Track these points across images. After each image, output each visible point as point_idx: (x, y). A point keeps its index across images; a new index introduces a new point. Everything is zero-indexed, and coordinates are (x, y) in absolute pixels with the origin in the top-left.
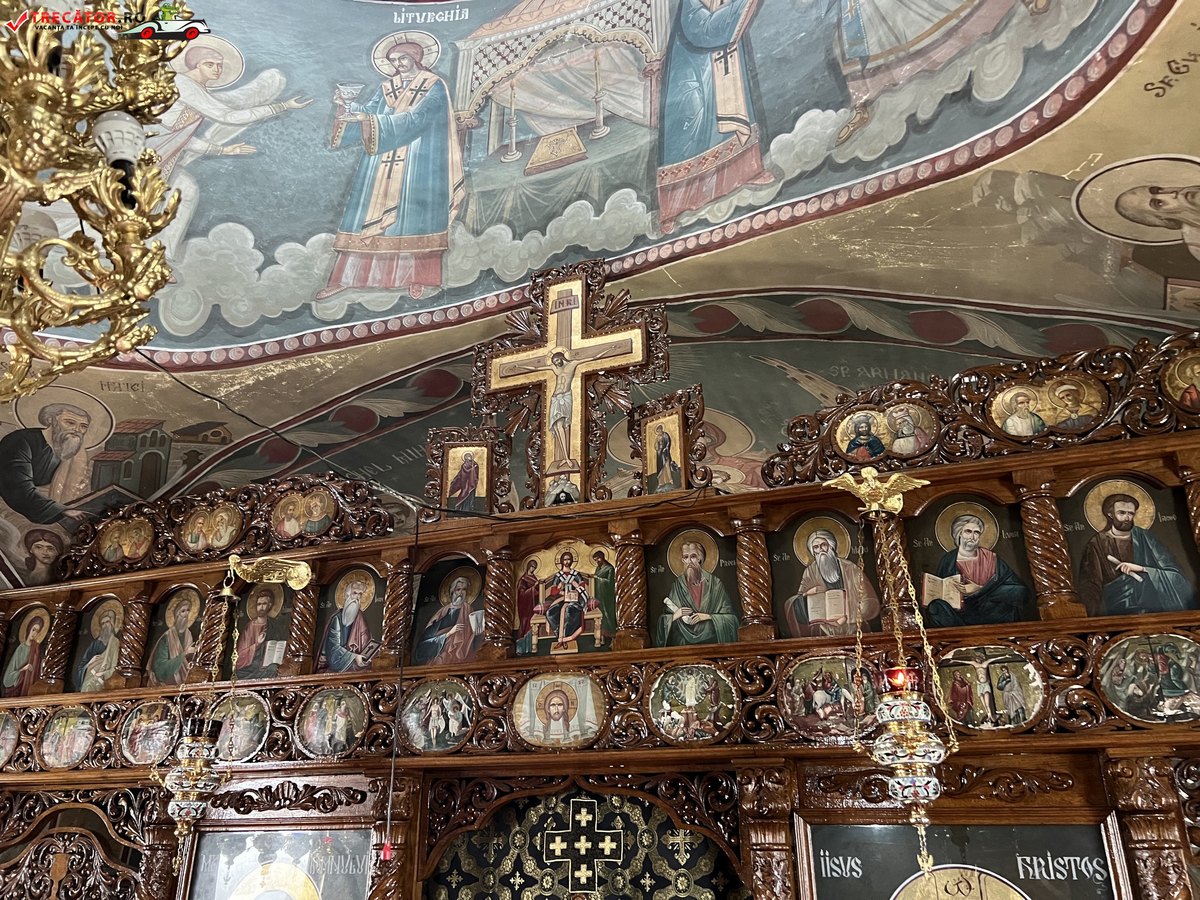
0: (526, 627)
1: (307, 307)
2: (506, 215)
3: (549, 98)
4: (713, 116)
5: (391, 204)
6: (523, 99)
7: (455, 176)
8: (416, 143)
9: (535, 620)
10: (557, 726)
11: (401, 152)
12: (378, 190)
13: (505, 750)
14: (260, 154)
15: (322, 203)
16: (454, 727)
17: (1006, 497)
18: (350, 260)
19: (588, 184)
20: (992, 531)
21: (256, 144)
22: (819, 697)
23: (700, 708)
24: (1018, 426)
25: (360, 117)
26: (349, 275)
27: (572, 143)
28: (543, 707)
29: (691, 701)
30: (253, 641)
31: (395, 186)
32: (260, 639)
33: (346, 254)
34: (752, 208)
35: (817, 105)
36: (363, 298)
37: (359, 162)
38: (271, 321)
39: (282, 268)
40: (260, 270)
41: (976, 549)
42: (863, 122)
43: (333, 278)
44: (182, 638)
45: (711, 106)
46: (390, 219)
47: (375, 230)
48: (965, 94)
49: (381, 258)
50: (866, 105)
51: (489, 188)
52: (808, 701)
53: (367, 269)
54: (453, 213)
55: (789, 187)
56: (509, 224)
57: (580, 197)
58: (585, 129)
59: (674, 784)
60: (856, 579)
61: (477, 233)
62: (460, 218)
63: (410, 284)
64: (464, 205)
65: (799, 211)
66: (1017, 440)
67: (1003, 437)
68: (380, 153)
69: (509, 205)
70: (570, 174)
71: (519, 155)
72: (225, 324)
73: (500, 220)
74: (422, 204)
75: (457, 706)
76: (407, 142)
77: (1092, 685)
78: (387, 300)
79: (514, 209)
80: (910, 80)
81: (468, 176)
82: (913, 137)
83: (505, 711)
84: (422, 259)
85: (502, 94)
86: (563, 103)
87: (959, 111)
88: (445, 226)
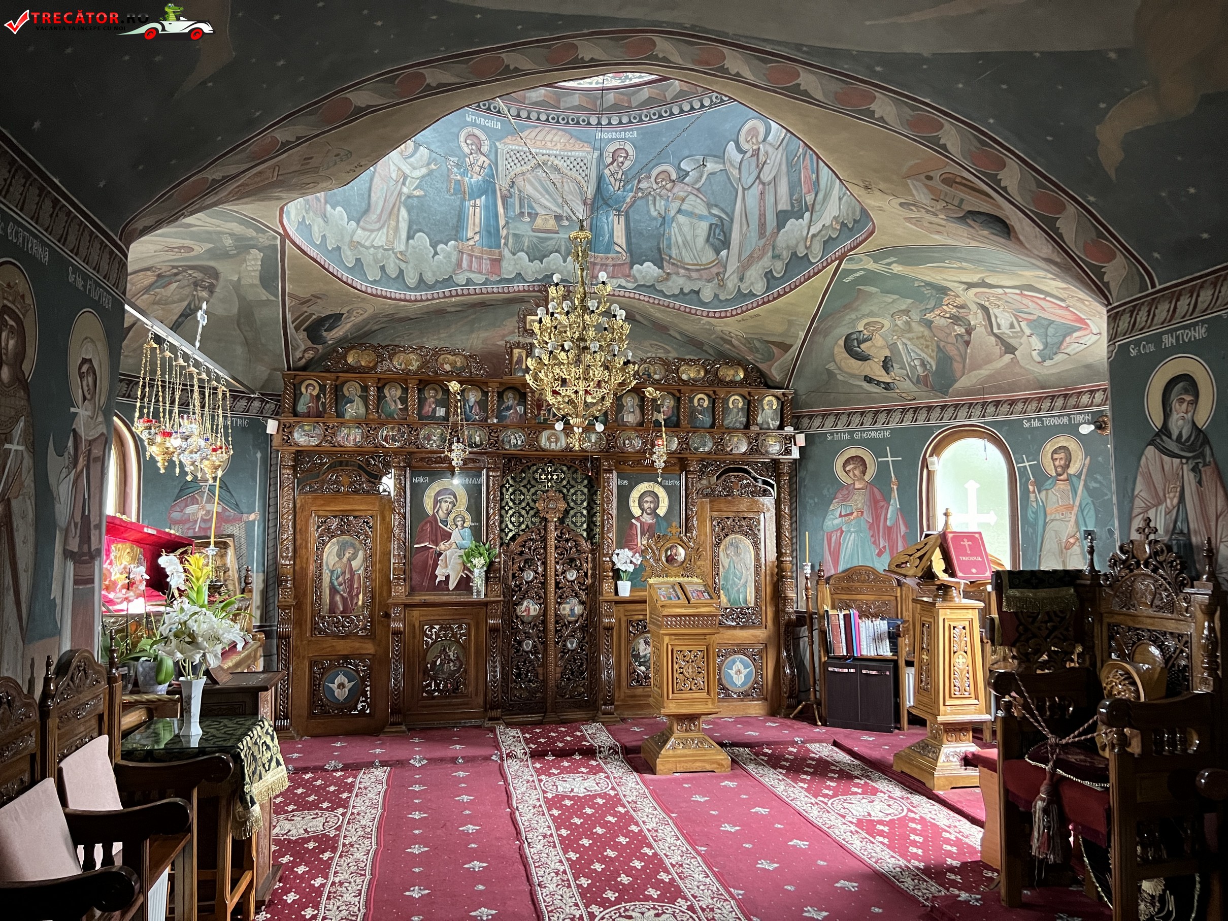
0: (539, 414)
1: (451, 277)
2: (525, 248)
3: (543, 196)
4: (612, 242)
5: (477, 230)
6: (529, 190)
7: (502, 222)
8: (484, 197)
9: (542, 412)
10: (553, 445)
11: (478, 201)
12: (471, 222)
13: (536, 450)
14: (425, 195)
15: (451, 224)
16: (519, 443)
17: (678, 395)
18: (465, 256)
19: (560, 246)
20: (672, 402)
21: (424, 190)
22: (627, 442)
23: (596, 442)
24: (684, 377)
25: (459, 178)
26: (465, 264)
27: (551, 224)
28: (549, 439)
29: (593, 441)
30: (430, 406)
31: (477, 221)
32: (433, 406)
33: (463, 253)
34: (624, 288)
35: (652, 262)
36: (472, 276)
37: (462, 203)
38: (440, 282)
39: (440, 257)
40: (433, 257)
41: (668, 407)
42: (667, 279)
43: (459, 264)
44: (395, 402)
45: (612, 236)
46: (477, 237)
47: (471, 242)
48: (698, 293)
49: (476, 257)
50: (668, 274)
51: (517, 232)
52: (624, 443)
53: (471, 262)
54: (503, 241)
55: (638, 288)
56: (527, 253)
57: (556, 251)
58: (558, 218)
59: (580, 461)
60: (638, 411)
61: (514, 254)
62: (506, 244)
63: (488, 273)
64: (506, 238)
65: (642, 298)
66: (684, 380)
67: (680, 379)
68: (469, 200)
69: (526, 244)
70: (551, 239)
71: (529, 220)
72: (425, 283)
73: (523, 251)
74: (489, 232)
75: (520, 437)
76: (480, 197)
77: (688, 444)
78: (478, 278)
79: (528, 247)
80: (684, 276)
81: (507, 223)
82: (681, 296)
83: (537, 439)
84: (492, 260)
85: (519, 181)
86: (547, 200)
87: (694, 296)
88: (500, 247)
